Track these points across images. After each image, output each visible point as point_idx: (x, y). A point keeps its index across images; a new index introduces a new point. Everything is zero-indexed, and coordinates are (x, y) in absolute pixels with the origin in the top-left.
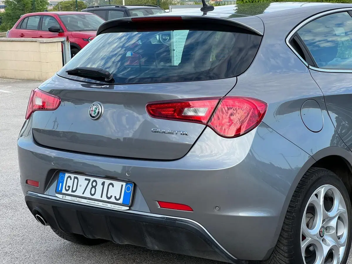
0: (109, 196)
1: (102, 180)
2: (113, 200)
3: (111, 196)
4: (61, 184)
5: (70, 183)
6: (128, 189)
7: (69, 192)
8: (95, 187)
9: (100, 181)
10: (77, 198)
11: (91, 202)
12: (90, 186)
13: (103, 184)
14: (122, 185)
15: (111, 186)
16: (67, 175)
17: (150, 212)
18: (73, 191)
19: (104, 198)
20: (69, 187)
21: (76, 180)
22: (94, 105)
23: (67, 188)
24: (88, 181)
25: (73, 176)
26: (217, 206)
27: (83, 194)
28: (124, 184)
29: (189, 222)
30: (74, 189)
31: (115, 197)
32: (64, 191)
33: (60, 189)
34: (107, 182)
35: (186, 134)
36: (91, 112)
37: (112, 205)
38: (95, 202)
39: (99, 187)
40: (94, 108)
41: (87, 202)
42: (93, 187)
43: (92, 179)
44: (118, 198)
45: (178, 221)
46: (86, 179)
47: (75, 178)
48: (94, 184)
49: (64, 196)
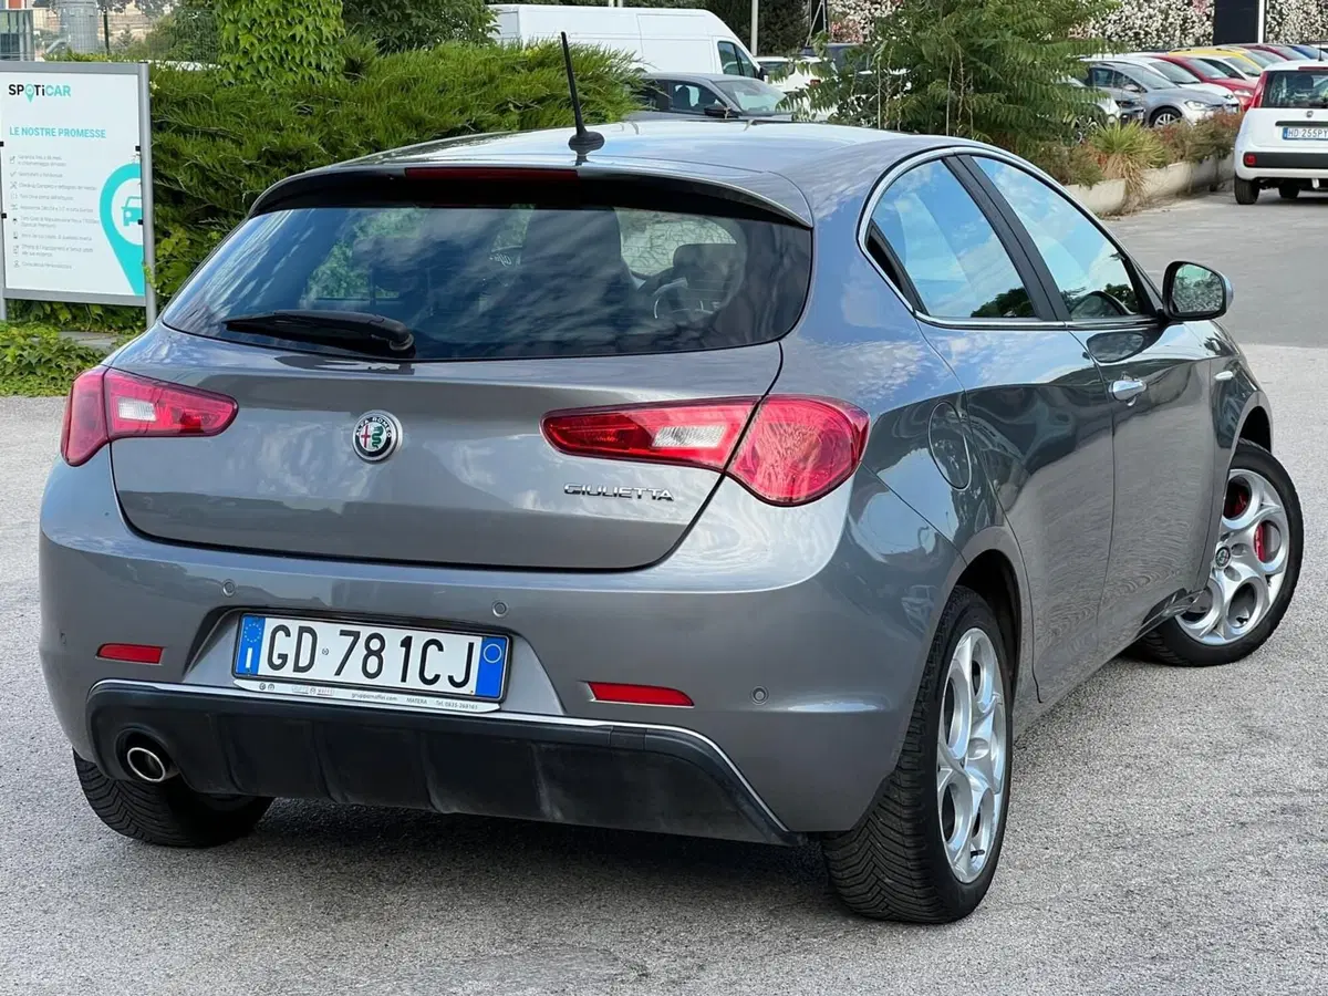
0: (429, 675)
1: (405, 633)
2: (443, 686)
3: (437, 677)
4: (250, 651)
5: (285, 645)
6: (492, 654)
7: (288, 671)
8: (378, 654)
9: (393, 636)
10: (317, 688)
11: (368, 697)
12: (360, 650)
13: (407, 643)
14: (471, 646)
15: (432, 649)
16: (271, 623)
17: (562, 714)
18: (297, 669)
19: (413, 681)
20: (284, 657)
21: (307, 637)
22: (370, 420)
23: (277, 661)
24: (352, 638)
25: (294, 625)
26: (758, 690)
27: (338, 673)
28: (478, 641)
29: (678, 735)
30: (304, 662)
31: (451, 679)
33: (248, 665)
34: (419, 637)
35: (669, 499)
36: (362, 440)
37: (440, 700)
38: (383, 694)
39: (393, 654)
40: (372, 429)
41: (354, 695)
42: (370, 653)
43: (365, 631)
44: (459, 678)
45: (650, 734)
46: (343, 633)
47: (302, 630)
48: (375, 645)
49: (267, 684)
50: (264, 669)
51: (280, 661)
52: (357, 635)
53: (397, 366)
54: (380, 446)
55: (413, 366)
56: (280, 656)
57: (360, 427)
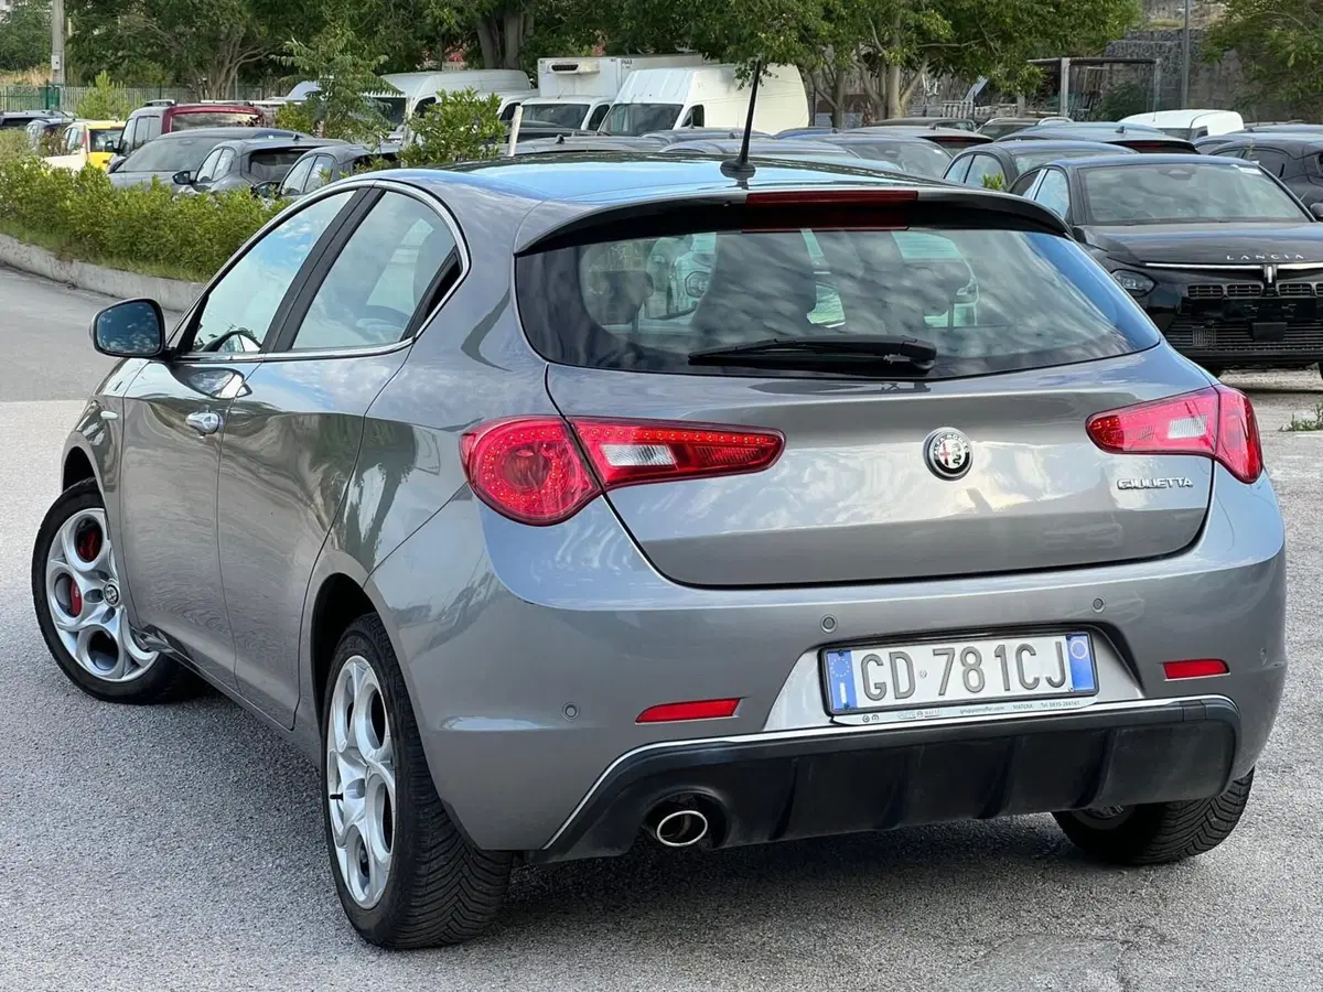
0: (1029, 680)
1: (995, 644)
2: (1044, 688)
3: (1037, 680)
4: (842, 686)
5: (880, 674)
6: (1079, 650)
7: (889, 700)
8: (976, 668)
9: (987, 647)
10: (924, 711)
11: (979, 710)
12: (957, 668)
13: (1000, 653)
14: (1059, 646)
15: (1026, 655)
16: (857, 656)
17: (1142, 697)
18: (899, 695)
19: (1017, 688)
20: (881, 686)
21: (901, 663)
23: (875, 692)
24: (945, 657)
25: (883, 653)
27: (942, 693)
28: (1062, 639)
30: (904, 687)
31: (1049, 681)
32: (863, 702)
33: (844, 701)
34: (1012, 644)
37: (1044, 702)
38: (990, 706)
39: (991, 667)
40: (950, 447)
41: (962, 712)
42: (968, 669)
43: (959, 647)
44: (1057, 679)
46: (935, 653)
47: (893, 657)
48: (971, 659)
49: (870, 715)
51: (878, 691)
52: (950, 654)
53: (911, 385)
55: (928, 385)
56: (877, 686)
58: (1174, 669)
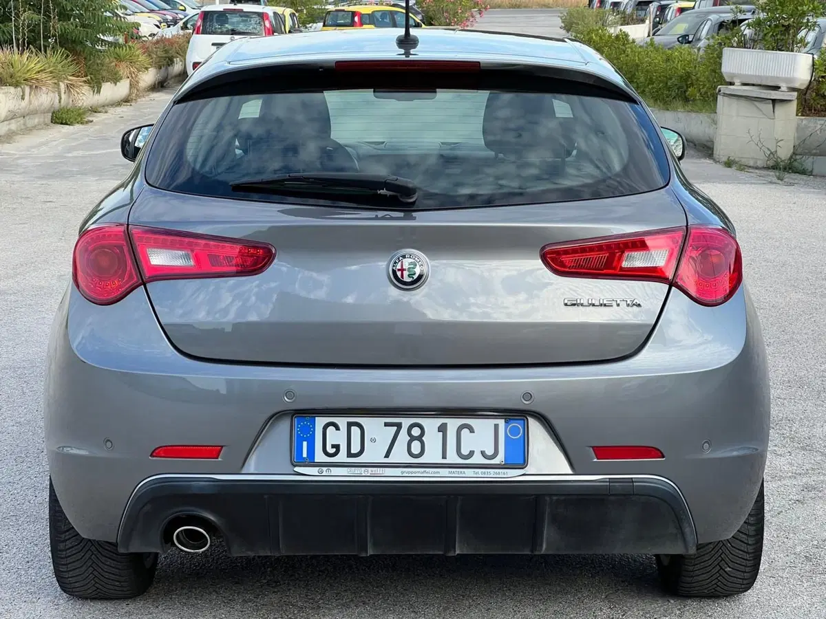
0: (465, 452)
1: (439, 421)
2: (477, 459)
3: (472, 453)
4: (305, 444)
5: (334, 437)
6: (514, 431)
7: (342, 458)
8: (420, 438)
9: (431, 424)
10: (370, 469)
11: (415, 473)
12: (403, 437)
13: (443, 429)
14: (496, 426)
15: (465, 432)
16: (320, 422)
17: (571, 472)
18: (350, 455)
19: (453, 458)
20: (337, 447)
21: (355, 430)
22: (404, 257)
23: (332, 451)
24: (396, 428)
25: (342, 422)
26: (706, 442)
27: (387, 456)
28: (501, 423)
30: (355, 448)
31: (483, 453)
33: (305, 455)
34: (453, 424)
35: (639, 305)
36: (399, 274)
37: (476, 470)
38: (427, 470)
39: (433, 437)
40: (407, 264)
41: (403, 473)
42: (412, 438)
43: (406, 422)
44: (490, 452)
45: (635, 482)
46: (386, 425)
47: (350, 425)
48: (416, 432)
49: (325, 469)
50: (320, 457)
51: (334, 450)
52: (399, 426)
53: (401, 214)
54: (415, 277)
55: (414, 214)
56: (333, 446)
57: (395, 263)
58: (601, 452)
